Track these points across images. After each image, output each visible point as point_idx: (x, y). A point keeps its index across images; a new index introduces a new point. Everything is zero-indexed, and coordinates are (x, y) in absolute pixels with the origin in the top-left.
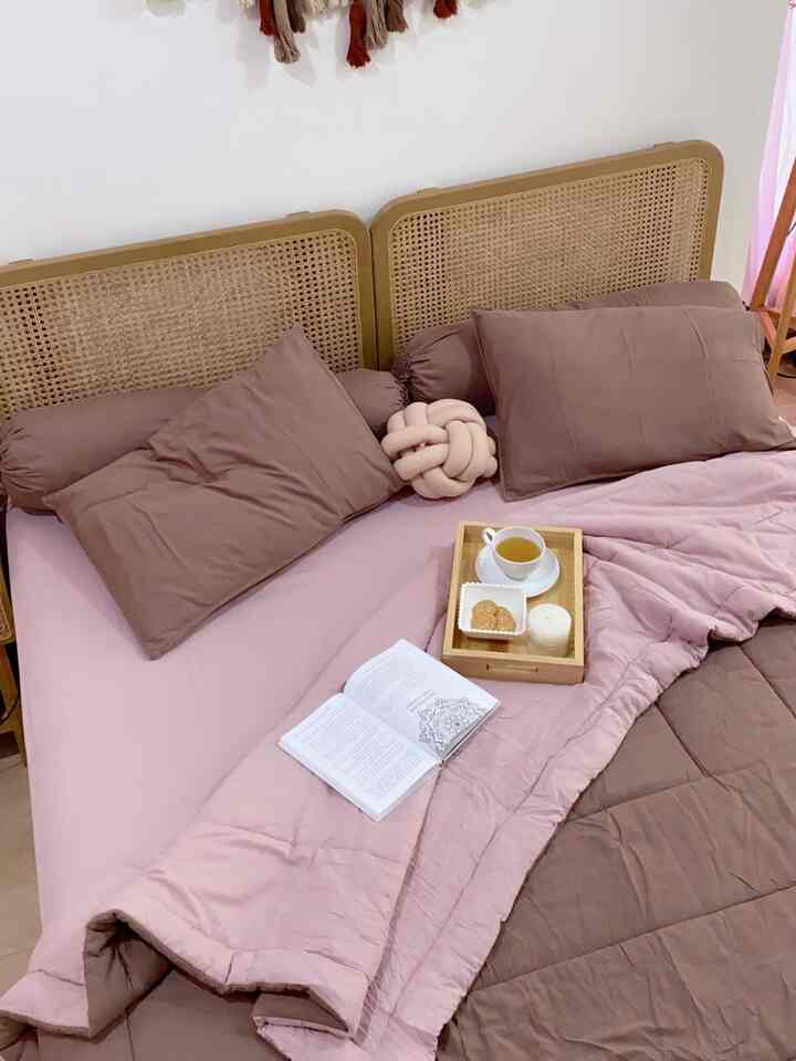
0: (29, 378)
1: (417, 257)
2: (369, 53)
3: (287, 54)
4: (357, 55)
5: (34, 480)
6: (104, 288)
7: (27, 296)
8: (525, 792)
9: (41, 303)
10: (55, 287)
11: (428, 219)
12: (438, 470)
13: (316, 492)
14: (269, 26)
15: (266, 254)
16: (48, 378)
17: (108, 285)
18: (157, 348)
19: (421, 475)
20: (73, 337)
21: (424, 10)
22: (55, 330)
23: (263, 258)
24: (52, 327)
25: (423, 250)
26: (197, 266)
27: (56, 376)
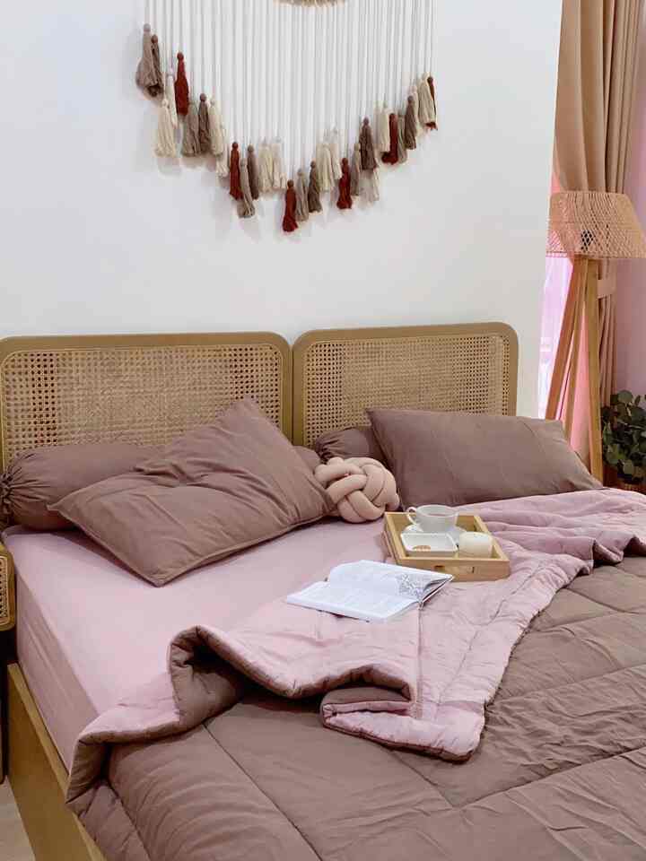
0: (33, 433)
1: (323, 376)
2: (298, 223)
3: (245, 212)
4: (289, 224)
5: (40, 490)
6: (102, 364)
7: (45, 360)
8: (491, 616)
9: (55, 368)
10: (67, 357)
11: (332, 348)
12: (359, 492)
13: (273, 492)
14: (236, 193)
15: (220, 356)
16: (48, 435)
17: (106, 362)
18: (134, 422)
19: (346, 497)
20: (73, 402)
21: (331, 204)
22: (61, 394)
23: (218, 359)
24: (59, 391)
25: (327, 372)
26: (171, 356)
27: (55, 435)
